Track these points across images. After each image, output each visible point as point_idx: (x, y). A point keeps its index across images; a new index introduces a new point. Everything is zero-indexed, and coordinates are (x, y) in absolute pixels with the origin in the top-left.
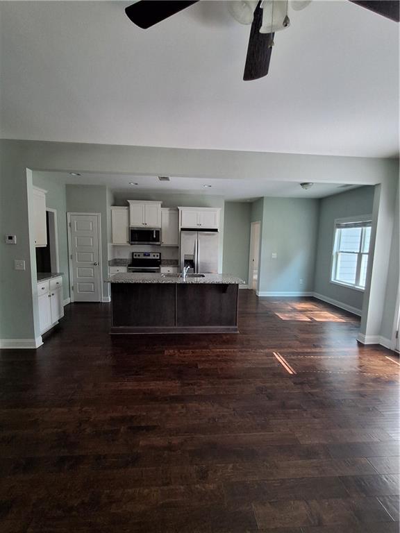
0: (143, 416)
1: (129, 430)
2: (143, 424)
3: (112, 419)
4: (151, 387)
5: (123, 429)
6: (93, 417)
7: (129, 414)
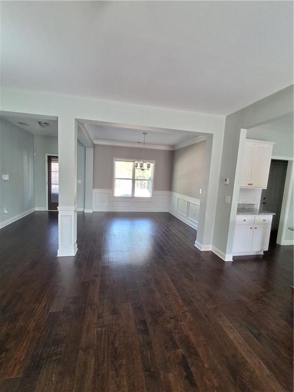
0: (203, 366)
1: (181, 358)
2: (193, 369)
3: (187, 337)
4: (249, 360)
5: (180, 351)
6: (182, 323)
7: (199, 350)
